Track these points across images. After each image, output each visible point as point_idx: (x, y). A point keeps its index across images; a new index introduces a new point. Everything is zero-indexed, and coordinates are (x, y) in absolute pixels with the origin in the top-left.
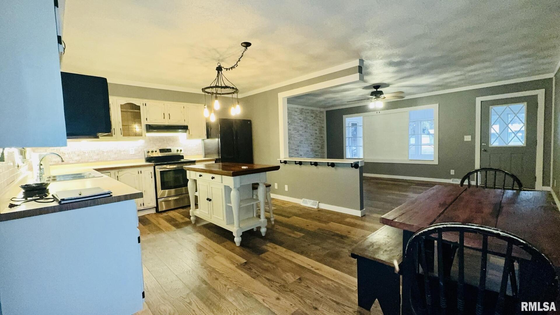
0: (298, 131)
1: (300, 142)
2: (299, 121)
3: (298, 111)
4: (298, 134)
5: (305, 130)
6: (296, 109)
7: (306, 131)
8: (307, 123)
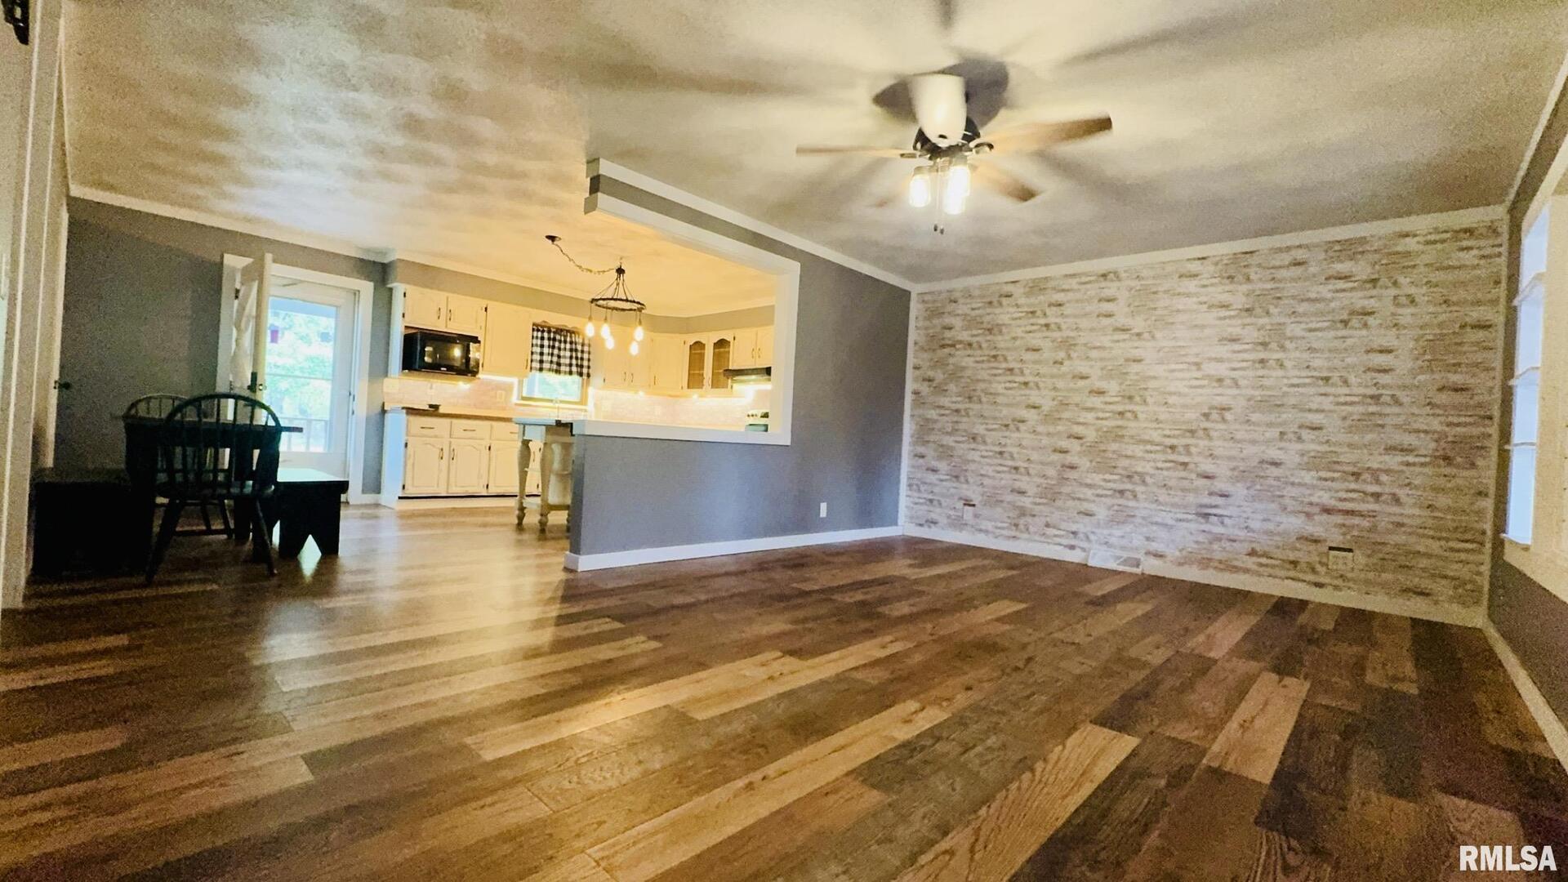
0: (1198, 365)
1: (1207, 416)
2: (1210, 317)
3: (1208, 269)
4: (1198, 374)
5: (1262, 355)
6: (1194, 267)
7: (1262, 361)
8: (1282, 320)
